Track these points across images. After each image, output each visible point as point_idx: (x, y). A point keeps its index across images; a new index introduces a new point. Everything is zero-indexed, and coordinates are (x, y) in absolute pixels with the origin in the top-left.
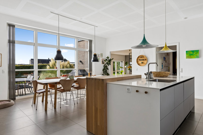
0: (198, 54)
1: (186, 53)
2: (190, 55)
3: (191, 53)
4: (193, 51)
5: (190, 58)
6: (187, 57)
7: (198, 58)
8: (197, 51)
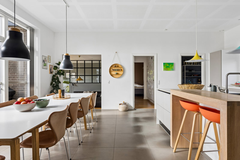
0: (173, 67)
1: (164, 65)
2: (167, 68)
3: (168, 65)
4: (169, 64)
5: (167, 70)
6: (164, 69)
7: (173, 70)
8: (172, 64)
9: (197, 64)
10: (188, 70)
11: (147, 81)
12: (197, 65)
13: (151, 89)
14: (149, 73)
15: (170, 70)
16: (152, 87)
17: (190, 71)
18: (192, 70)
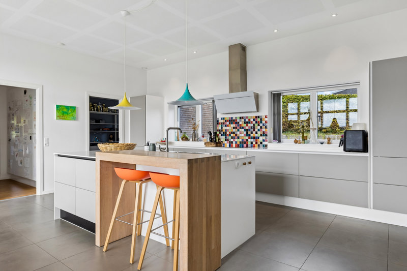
0: (74, 113)
1: (57, 109)
2: (63, 114)
3: (65, 110)
4: (67, 107)
5: (63, 119)
6: (57, 116)
7: (75, 120)
8: (74, 108)
9: (109, 112)
10: (95, 121)
11: (10, 140)
12: (107, 113)
13: (21, 155)
14: (14, 122)
15: (70, 120)
16: (27, 152)
17: (97, 121)
18: (101, 121)
